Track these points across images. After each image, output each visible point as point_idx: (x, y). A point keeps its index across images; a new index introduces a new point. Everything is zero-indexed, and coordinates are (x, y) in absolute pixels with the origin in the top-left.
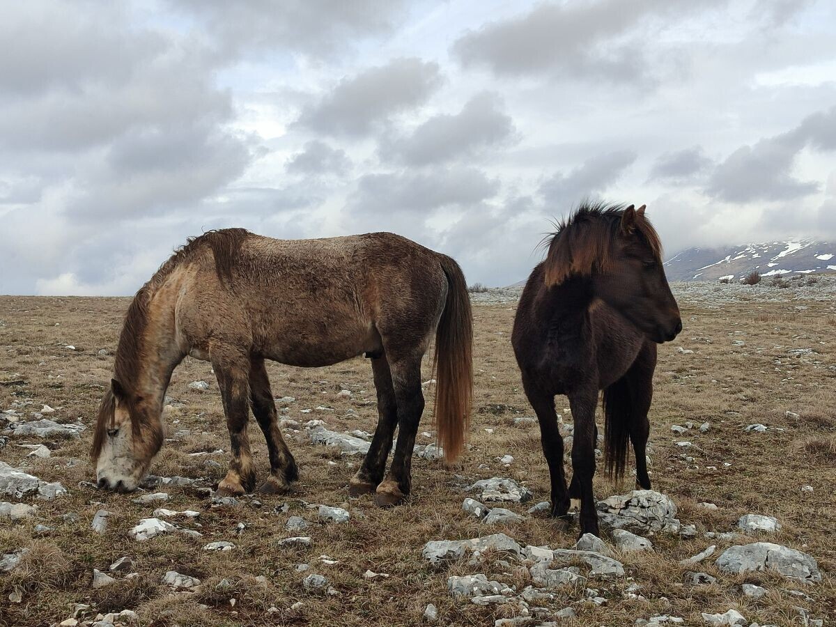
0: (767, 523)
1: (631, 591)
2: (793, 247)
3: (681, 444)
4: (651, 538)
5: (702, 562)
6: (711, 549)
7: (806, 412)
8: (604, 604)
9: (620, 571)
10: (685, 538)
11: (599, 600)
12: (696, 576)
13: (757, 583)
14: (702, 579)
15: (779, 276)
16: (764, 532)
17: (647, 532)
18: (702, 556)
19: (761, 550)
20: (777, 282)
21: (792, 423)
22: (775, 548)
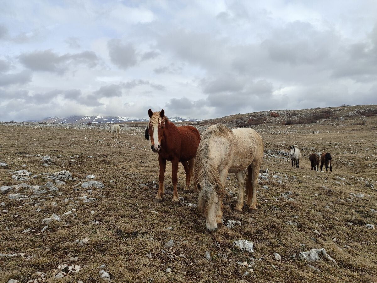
0: (93, 177)
1: (60, 194)
2: (98, 117)
3: (72, 161)
4: (65, 182)
5: (78, 186)
6: (80, 183)
7: (101, 153)
8: (53, 197)
9: (57, 189)
10: (74, 181)
11: (52, 197)
12: (76, 189)
13: (91, 189)
14: (78, 190)
15: (95, 123)
16: (92, 179)
17: (64, 180)
18: (78, 185)
19: (92, 182)
20: (95, 125)
21: (98, 156)
22: (95, 182)
